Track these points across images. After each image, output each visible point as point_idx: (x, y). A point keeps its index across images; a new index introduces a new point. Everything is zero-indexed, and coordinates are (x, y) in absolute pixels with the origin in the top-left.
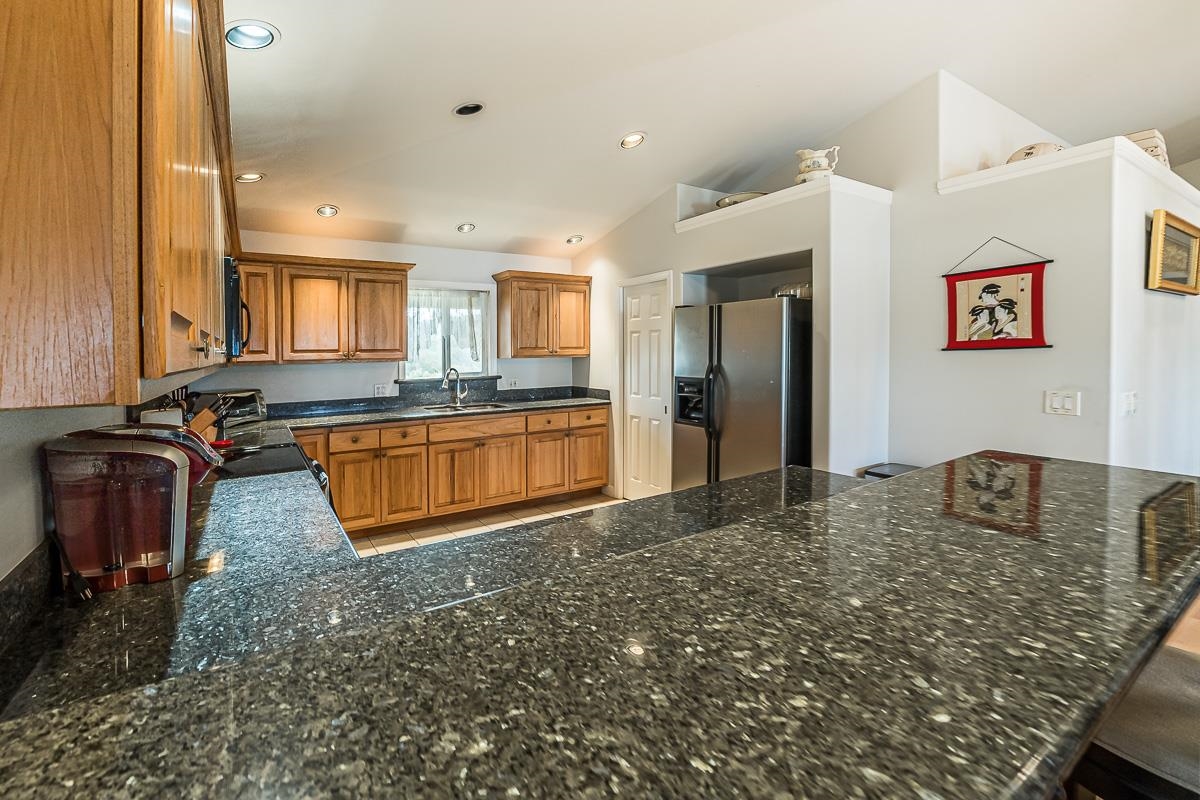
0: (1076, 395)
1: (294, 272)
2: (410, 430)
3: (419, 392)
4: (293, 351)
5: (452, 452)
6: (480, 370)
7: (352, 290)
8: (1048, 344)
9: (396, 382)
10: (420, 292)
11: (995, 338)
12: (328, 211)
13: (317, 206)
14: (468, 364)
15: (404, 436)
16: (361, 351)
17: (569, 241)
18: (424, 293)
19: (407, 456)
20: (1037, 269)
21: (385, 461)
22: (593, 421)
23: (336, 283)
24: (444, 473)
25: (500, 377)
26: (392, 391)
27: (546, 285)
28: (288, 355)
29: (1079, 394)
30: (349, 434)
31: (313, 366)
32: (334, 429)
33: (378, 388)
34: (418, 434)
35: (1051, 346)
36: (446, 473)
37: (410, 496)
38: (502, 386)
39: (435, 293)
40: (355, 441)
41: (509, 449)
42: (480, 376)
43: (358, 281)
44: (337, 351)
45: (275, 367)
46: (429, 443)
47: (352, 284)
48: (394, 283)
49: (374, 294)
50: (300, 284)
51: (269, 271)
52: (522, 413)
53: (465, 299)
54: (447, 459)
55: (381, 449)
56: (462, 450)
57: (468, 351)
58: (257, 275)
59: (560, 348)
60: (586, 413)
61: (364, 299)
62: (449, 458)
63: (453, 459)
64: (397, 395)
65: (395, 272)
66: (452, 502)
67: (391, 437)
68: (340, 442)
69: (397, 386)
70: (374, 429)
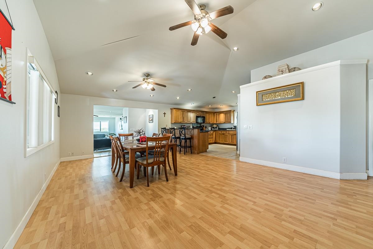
12: (222, 106)
19: (226, 135)
37: (226, 140)
46: (229, 134)
47: (225, 113)
65: (229, 112)
66: (232, 142)
67: (225, 132)
68: (220, 132)
69: (234, 127)
70: (223, 131)
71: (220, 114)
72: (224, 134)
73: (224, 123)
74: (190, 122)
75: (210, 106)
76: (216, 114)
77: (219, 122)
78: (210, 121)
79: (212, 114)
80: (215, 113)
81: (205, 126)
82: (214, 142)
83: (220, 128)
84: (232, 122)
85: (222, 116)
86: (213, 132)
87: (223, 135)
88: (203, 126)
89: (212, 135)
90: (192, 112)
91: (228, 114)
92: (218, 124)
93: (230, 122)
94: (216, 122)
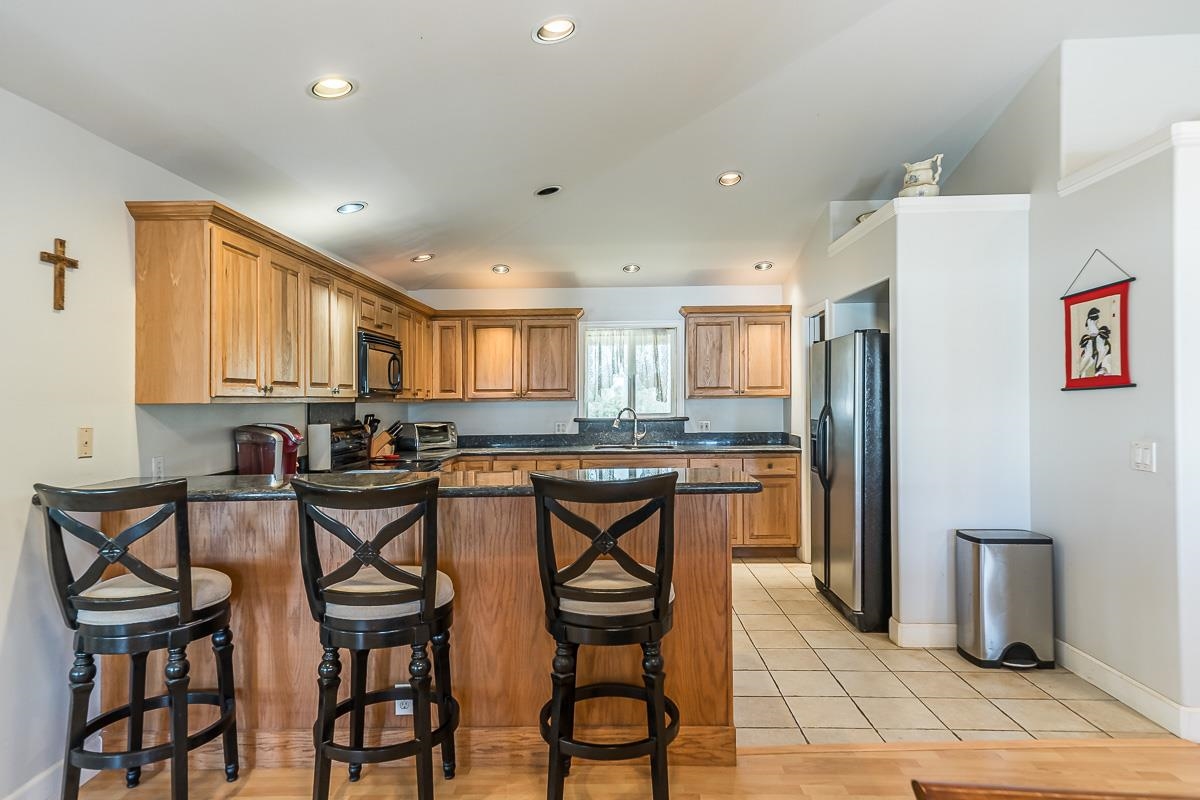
0: (1151, 446)
1: (477, 323)
2: (563, 463)
3: (597, 431)
4: (476, 390)
6: (669, 412)
7: (525, 334)
8: (1132, 382)
9: (575, 420)
10: (603, 333)
11: (1097, 375)
12: (502, 269)
13: (491, 266)
14: (653, 405)
15: (558, 468)
16: (532, 390)
17: (758, 267)
18: (606, 333)
20: (1122, 288)
22: (775, 471)
23: (511, 330)
25: (687, 419)
26: (572, 429)
27: (730, 319)
28: (471, 393)
29: (1154, 445)
30: (509, 463)
31: (487, 404)
32: (498, 457)
34: (571, 468)
35: (1134, 385)
38: (689, 428)
39: (618, 332)
42: (669, 416)
43: (530, 327)
44: (512, 390)
45: (460, 404)
47: (525, 329)
48: (563, 327)
49: (544, 339)
50: (482, 333)
51: (458, 324)
52: (685, 456)
53: (650, 336)
57: (654, 392)
58: (448, 328)
59: (749, 388)
60: (766, 461)
61: (536, 343)
64: (577, 433)
65: (565, 317)
67: (546, 469)
69: (577, 424)
70: (532, 460)
71: (476, 328)
73: (520, 397)
75: (424, 257)
76: (443, 328)
80: (435, 315)
85: (498, 351)
91: (553, 333)
92: (461, 400)
93: (565, 394)
94: (443, 391)
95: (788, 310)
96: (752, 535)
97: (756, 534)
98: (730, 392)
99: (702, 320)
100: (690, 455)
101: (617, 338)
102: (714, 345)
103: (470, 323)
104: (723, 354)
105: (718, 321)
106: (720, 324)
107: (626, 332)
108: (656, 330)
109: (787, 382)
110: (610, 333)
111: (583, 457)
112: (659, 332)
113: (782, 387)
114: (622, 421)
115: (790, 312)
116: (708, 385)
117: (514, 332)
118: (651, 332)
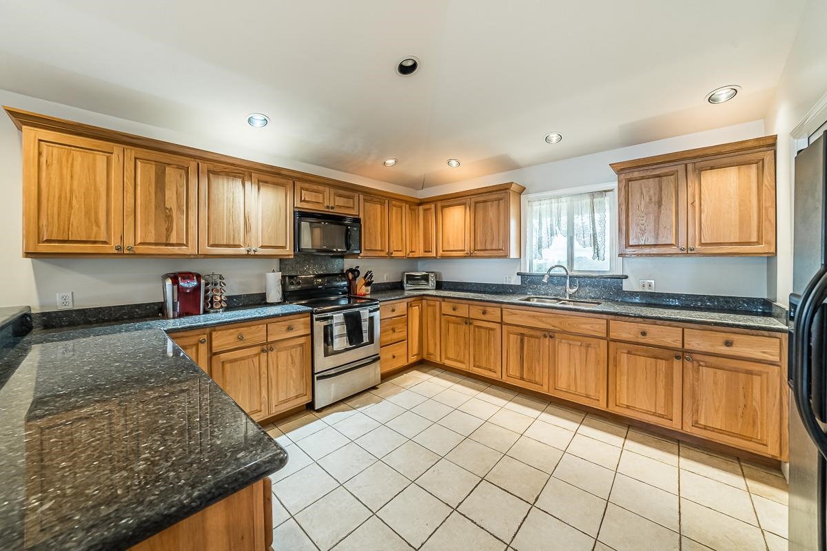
1: (444, 204)
2: (488, 309)
4: (443, 251)
5: (522, 335)
6: (606, 269)
7: (472, 208)
9: (518, 274)
10: (543, 202)
12: (454, 163)
13: (446, 161)
15: (484, 313)
16: (479, 250)
18: (545, 202)
19: (486, 328)
21: (472, 327)
22: (738, 351)
23: (464, 206)
24: (514, 351)
25: (626, 277)
26: (516, 281)
27: (674, 168)
30: (454, 304)
32: (446, 299)
33: (506, 278)
34: (494, 313)
36: (516, 352)
37: (488, 359)
38: (627, 286)
39: (556, 200)
40: (454, 309)
41: (583, 350)
44: (464, 250)
45: (435, 260)
46: (502, 323)
47: (473, 205)
48: (499, 200)
50: (446, 210)
51: (433, 206)
52: (604, 316)
53: (587, 202)
54: (517, 339)
55: (469, 318)
56: (532, 336)
57: (590, 251)
58: (428, 210)
59: (701, 244)
60: (722, 336)
62: (519, 341)
63: (522, 341)
64: (519, 284)
65: (501, 192)
66: (522, 378)
67: (475, 312)
68: (447, 308)
69: (520, 277)
70: (466, 304)
71: (443, 207)
72: (468, 321)
73: (469, 256)
74: (243, 251)
75: (390, 162)
76: (425, 210)
77: (440, 252)
78: (394, 246)
79: (406, 207)
80: (421, 203)
81: (362, 274)
82: (413, 359)
83: (445, 279)
84: (513, 254)
85: (456, 221)
86: (409, 306)
87: (464, 327)
88: (355, 272)
89: (401, 327)
90: (260, 183)
91: (492, 205)
92: (435, 258)
93: (501, 253)
94: (426, 252)
95: (770, 144)
96: (697, 422)
97: (702, 422)
98: (673, 250)
99: (636, 174)
100: (611, 317)
101: (555, 205)
102: (651, 199)
103: (439, 204)
104: (663, 207)
105: (657, 172)
106: (659, 176)
107: (564, 199)
108: (593, 195)
109: (771, 236)
110: (548, 201)
111: (504, 306)
112: (596, 195)
113: (758, 243)
114: (551, 276)
115: (774, 145)
116: (642, 243)
117: (466, 208)
118: (587, 196)
